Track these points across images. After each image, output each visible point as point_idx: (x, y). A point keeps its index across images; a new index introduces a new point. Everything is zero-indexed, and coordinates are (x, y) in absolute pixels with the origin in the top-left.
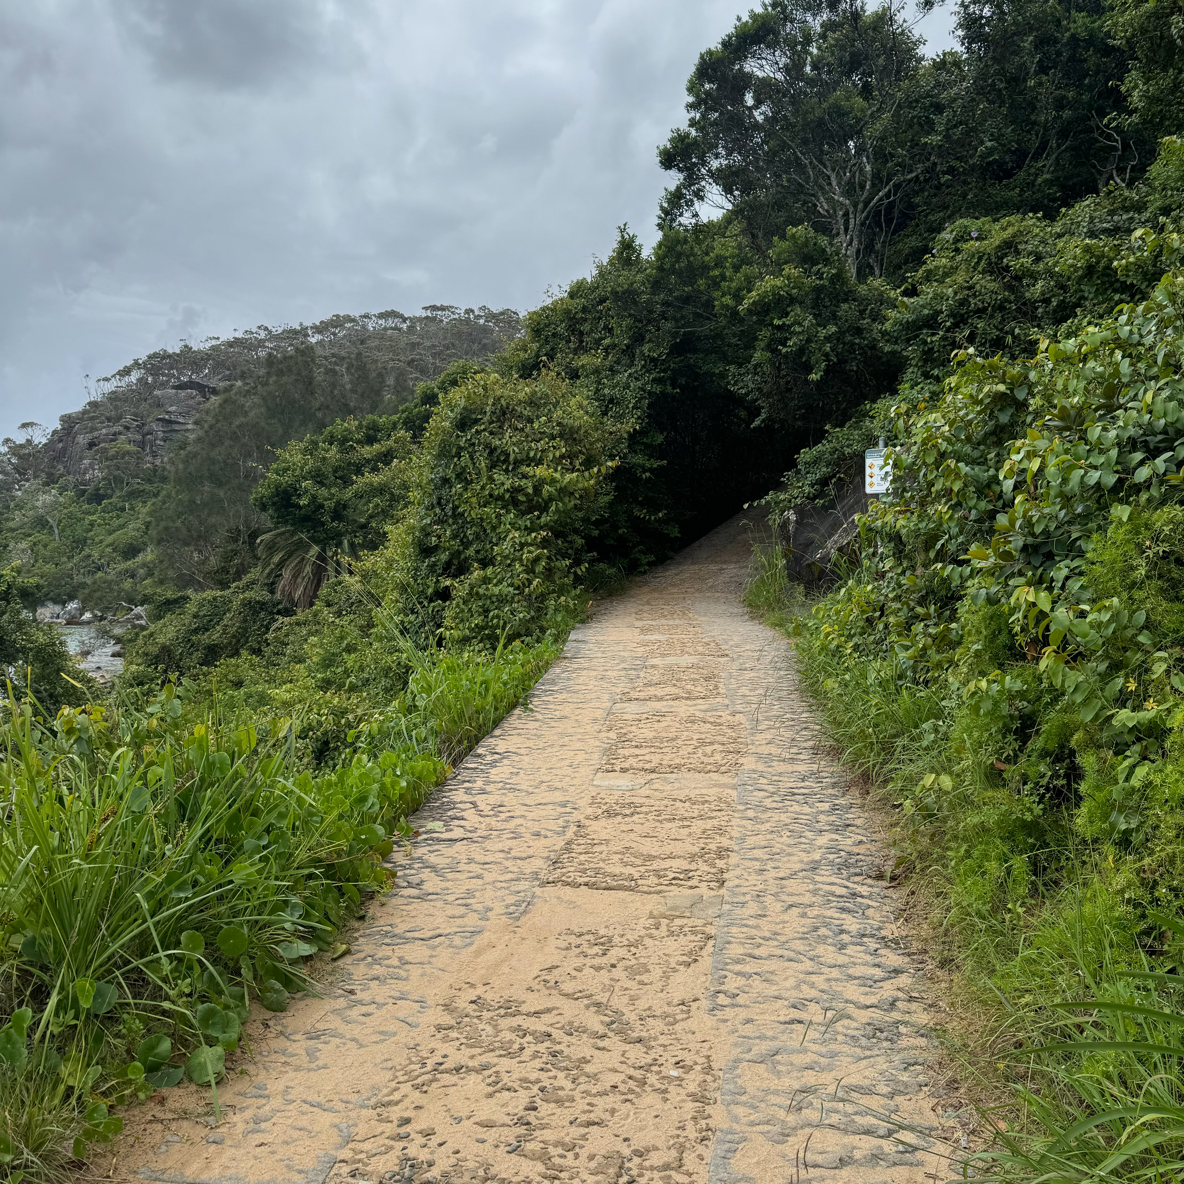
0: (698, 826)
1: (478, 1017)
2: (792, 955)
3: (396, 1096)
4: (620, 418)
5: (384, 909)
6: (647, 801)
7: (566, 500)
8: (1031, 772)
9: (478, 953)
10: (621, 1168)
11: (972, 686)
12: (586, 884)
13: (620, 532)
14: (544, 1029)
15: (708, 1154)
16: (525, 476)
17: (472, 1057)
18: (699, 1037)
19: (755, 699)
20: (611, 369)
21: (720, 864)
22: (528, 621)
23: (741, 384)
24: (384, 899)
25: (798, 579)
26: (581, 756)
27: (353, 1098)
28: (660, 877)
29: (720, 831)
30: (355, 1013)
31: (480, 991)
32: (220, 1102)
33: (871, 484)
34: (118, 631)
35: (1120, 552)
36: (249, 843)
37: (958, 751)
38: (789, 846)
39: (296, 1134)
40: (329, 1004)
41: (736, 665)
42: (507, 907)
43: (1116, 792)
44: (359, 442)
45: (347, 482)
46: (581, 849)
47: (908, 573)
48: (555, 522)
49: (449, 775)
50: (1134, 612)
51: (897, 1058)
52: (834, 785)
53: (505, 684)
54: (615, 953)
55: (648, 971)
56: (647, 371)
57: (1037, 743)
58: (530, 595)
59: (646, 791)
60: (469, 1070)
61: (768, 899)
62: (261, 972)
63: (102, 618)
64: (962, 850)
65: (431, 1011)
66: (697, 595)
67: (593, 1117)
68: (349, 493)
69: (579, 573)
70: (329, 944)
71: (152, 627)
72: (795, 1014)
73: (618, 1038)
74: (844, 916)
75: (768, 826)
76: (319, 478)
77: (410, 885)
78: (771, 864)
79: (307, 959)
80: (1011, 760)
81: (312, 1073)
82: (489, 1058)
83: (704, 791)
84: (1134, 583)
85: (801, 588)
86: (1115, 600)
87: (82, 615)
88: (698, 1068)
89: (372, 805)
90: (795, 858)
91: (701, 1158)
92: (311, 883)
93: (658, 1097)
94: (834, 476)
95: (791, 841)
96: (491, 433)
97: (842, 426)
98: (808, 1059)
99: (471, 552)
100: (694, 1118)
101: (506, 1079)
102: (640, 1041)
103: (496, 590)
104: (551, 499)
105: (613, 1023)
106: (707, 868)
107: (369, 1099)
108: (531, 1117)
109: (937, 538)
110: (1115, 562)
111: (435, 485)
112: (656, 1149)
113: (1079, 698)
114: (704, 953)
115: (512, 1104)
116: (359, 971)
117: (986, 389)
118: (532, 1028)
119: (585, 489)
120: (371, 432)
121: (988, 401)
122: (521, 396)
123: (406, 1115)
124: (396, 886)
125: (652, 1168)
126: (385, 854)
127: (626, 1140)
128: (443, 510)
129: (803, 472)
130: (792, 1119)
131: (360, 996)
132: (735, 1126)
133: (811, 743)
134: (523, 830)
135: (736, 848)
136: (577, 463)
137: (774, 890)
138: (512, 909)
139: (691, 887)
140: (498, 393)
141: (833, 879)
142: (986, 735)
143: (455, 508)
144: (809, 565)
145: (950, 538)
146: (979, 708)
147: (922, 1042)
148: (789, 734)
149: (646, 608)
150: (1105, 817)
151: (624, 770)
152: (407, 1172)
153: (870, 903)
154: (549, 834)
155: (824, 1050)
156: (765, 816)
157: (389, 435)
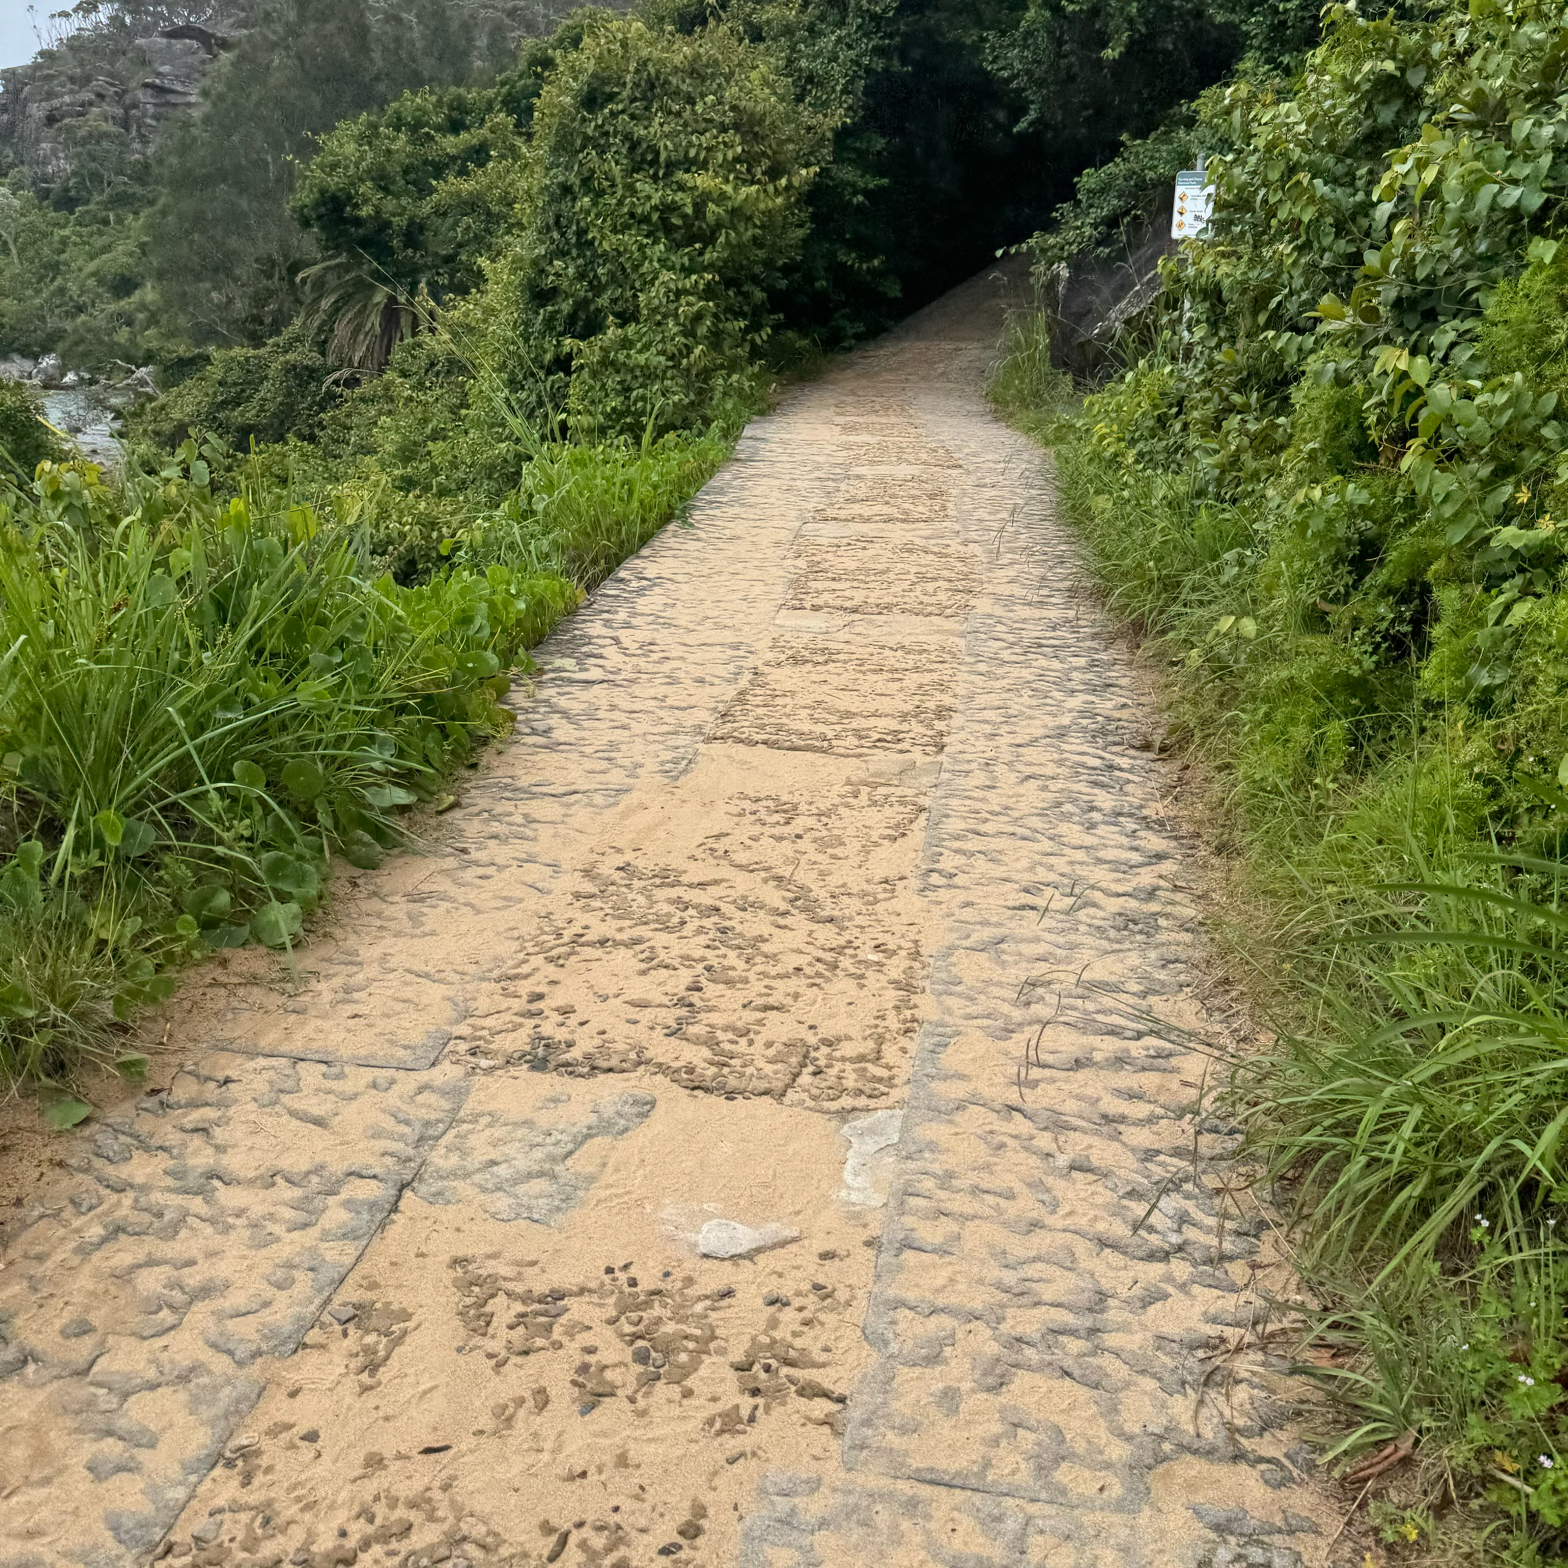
0: (912, 680)
1: (627, 886)
2: (1027, 833)
3: (525, 969)
4: (821, 106)
5: (503, 758)
6: (846, 648)
7: (741, 227)
8: (1367, 614)
9: (624, 815)
10: (805, 1057)
11: (1300, 496)
12: (765, 743)
13: (818, 284)
14: (710, 902)
15: (913, 1047)
16: (682, 187)
17: (620, 930)
18: (905, 919)
19: (996, 525)
20: (811, 29)
21: (940, 725)
22: (686, 408)
23: (1001, 63)
24: (501, 747)
25: (1066, 364)
26: (758, 589)
27: (471, 969)
28: (861, 738)
29: (942, 686)
30: (469, 875)
31: (629, 856)
32: (300, 967)
33: (1181, 225)
34: (115, 401)
35: (1535, 307)
36: (317, 658)
37: (1269, 589)
38: (1030, 707)
39: (399, 1006)
40: (433, 864)
41: (971, 480)
42: (662, 763)
43: (1482, 637)
44: (438, 128)
45: (425, 191)
46: (758, 700)
47: (1225, 347)
48: (725, 261)
49: (582, 600)
50: (1540, 395)
51: (1153, 955)
52: (1094, 637)
53: (655, 487)
54: (799, 824)
55: (843, 844)
56: (865, 35)
57: (1379, 577)
58: (688, 370)
59: (844, 635)
60: (617, 944)
61: (1000, 769)
62: (343, 821)
63: (92, 382)
64: (1261, 713)
65: (566, 877)
66: (922, 385)
67: (771, 1000)
68: (426, 208)
69: (758, 341)
70: (432, 794)
71: (162, 398)
72: (1028, 899)
73: (803, 916)
74: (1096, 791)
75: (1004, 683)
76: (383, 183)
77: (534, 732)
78: (1005, 728)
79: (403, 809)
80: (1342, 599)
81: (415, 941)
82: (642, 931)
83: (922, 638)
84: (1546, 354)
85: (1069, 377)
86: (1518, 376)
87: (63, 375)
88: (903, 953)
89: (481, 628)
90: (1038, 722)
91: (904, 1051)
92: (404, 718)
93: (852, 983)
94: (1127, 213)
95: (1034, 702)
96: (633, 117)
97: (1145, 136)
98: (1041, 949)
99: (603, 301)
100: (897, 1008)
101: (662, 955)
102: (831, 920)
103: (642, 359)
104: (719, 226)
105: (797, 899)
106: (922, 730)
107: (490, 971)
108: (695, 998)
109: (1272, 294)
110: (1524, 321)
111: (551, 195)
112: (849, 1038)
113: (1448, 511)
114: (915, 826)
115: (672, 982)
116: (473, 828)
117: (1367, 67)
118: (695, 901)
119: (769, 213)
120: (455, 114)
121: (1366, 86)
122: (678, 59)
123: (538, 990)
124: (514, 731)
125: (843, 1059)
126: (502, 693)
127: (811, 1027)
128: (563, 234)
129: (1084, 205)
130: (1017, 1014)
131: (475, 855)
132: (947, 1018)
133: (1068, 584)
134: (682, 674)
135: (961, 707)
136: (758, 172)
137: (1008, 758)
138: (668, 766)
139: (901, 752)
140: (644, 53)
141: (1085, 748)
142: (1310, 566)
143: (581, 233)
144: (1082, 345)
145: (1291, 293)
146: (1307, 527)
147: (1187, 937)
148: (1038, 572)
149: (850, 399)
150: (1460, 672)
151: (816, 608)
152: (541, 1052)
153: (1131, 777)
154: (716, 681)
155: (1061, 940)
156: (1000, 671)
157: (483, 120)
